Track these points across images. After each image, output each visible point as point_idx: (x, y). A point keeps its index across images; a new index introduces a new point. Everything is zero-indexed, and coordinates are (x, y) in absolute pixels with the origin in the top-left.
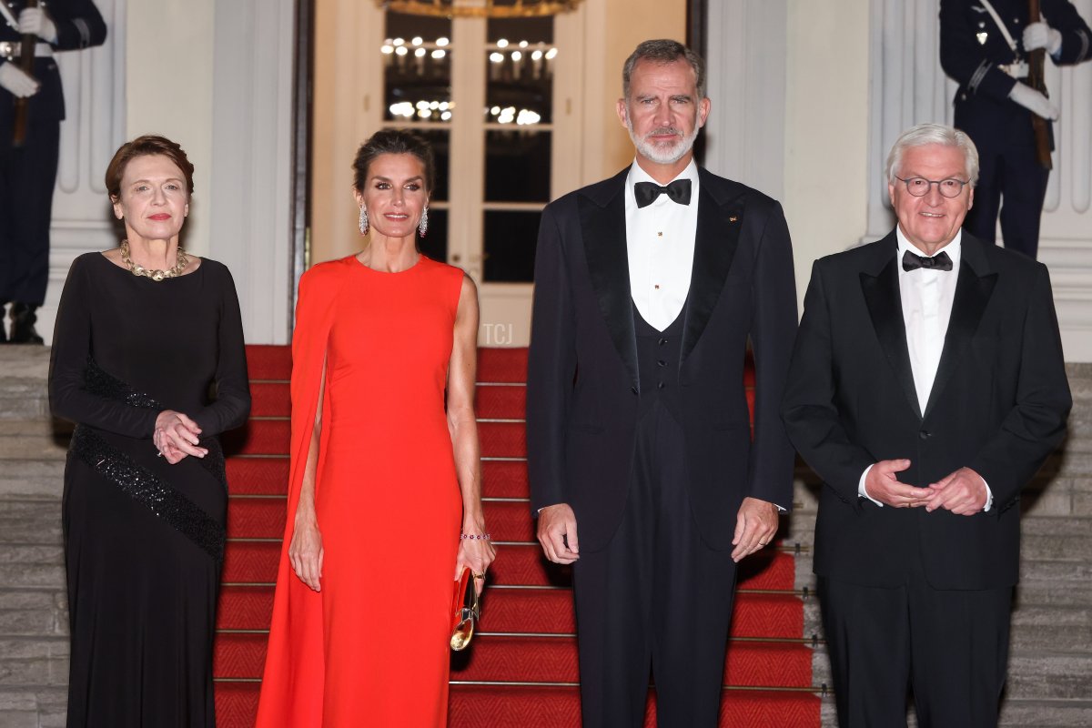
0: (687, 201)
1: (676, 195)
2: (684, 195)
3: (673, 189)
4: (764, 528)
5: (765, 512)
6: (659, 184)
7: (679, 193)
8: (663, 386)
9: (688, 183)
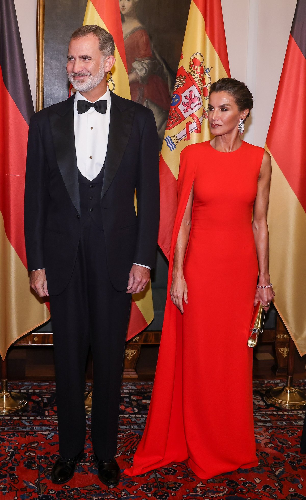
0: (104, 113)
1: (98, 108)
2: (103, 109)
3: (98, 105)
4: (144, 281)
5: (144, 273)
6: (90, 102)
7: (100, 107)
8: (92, 210)
9: (105, 102)
